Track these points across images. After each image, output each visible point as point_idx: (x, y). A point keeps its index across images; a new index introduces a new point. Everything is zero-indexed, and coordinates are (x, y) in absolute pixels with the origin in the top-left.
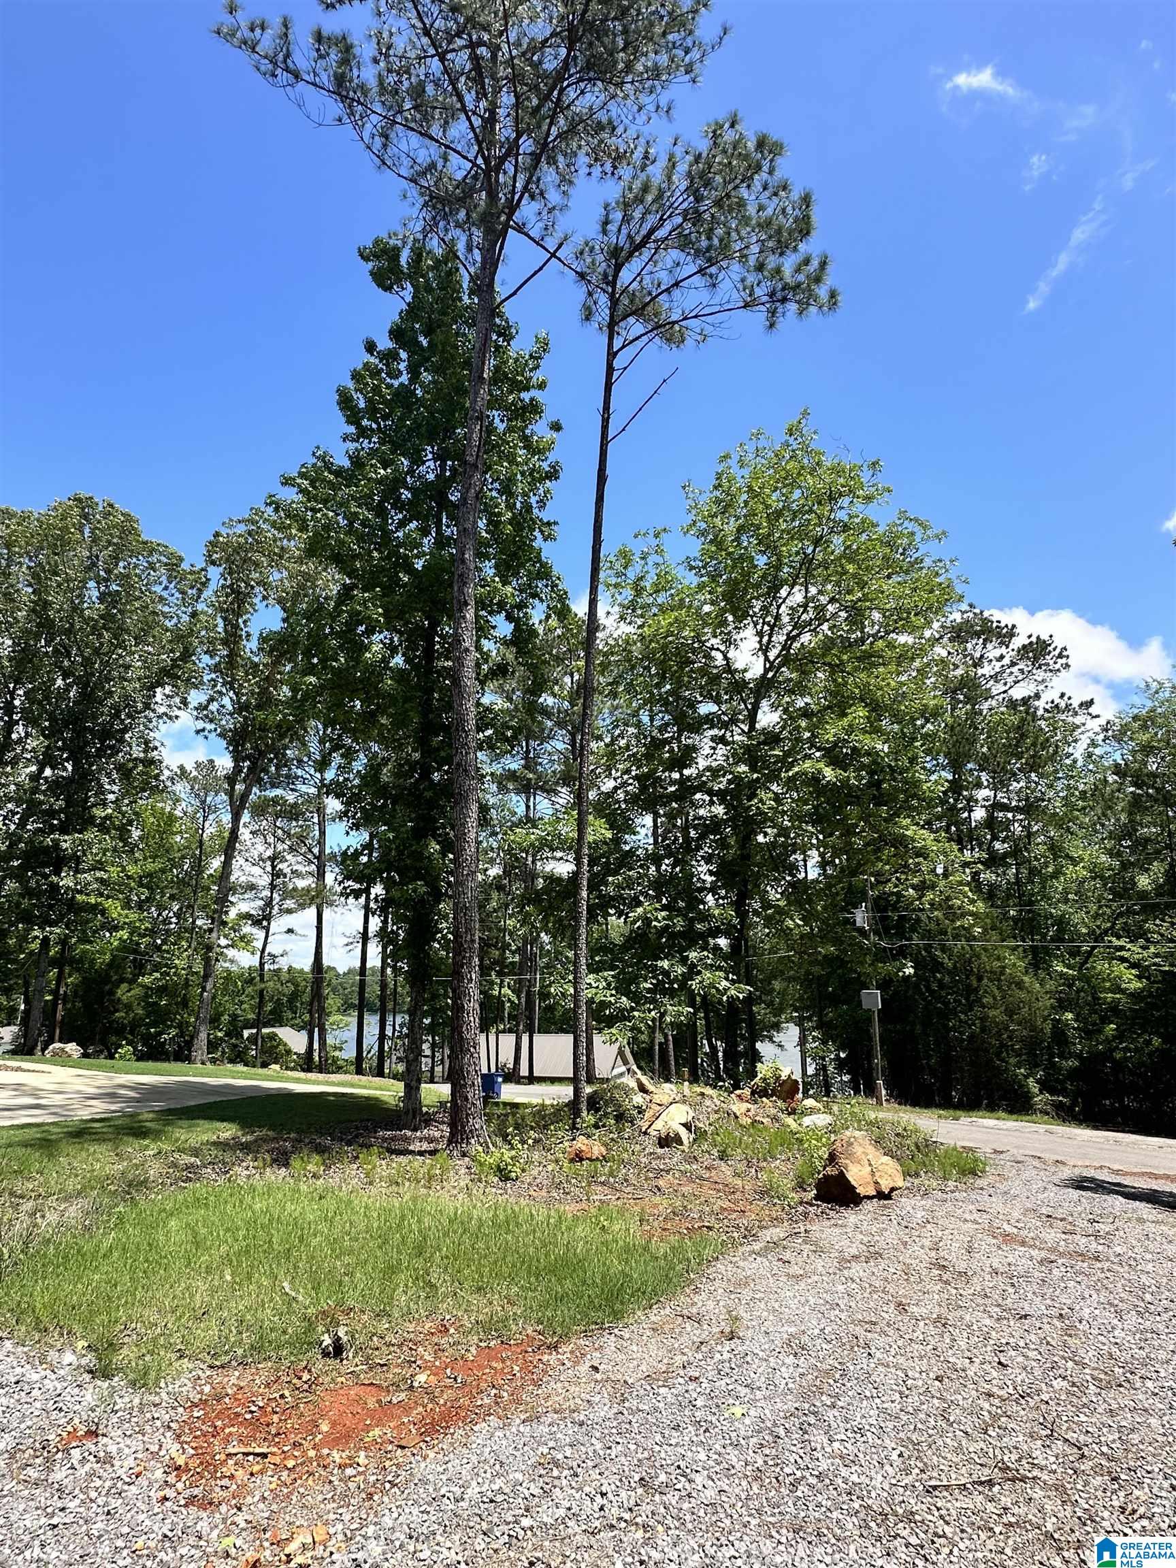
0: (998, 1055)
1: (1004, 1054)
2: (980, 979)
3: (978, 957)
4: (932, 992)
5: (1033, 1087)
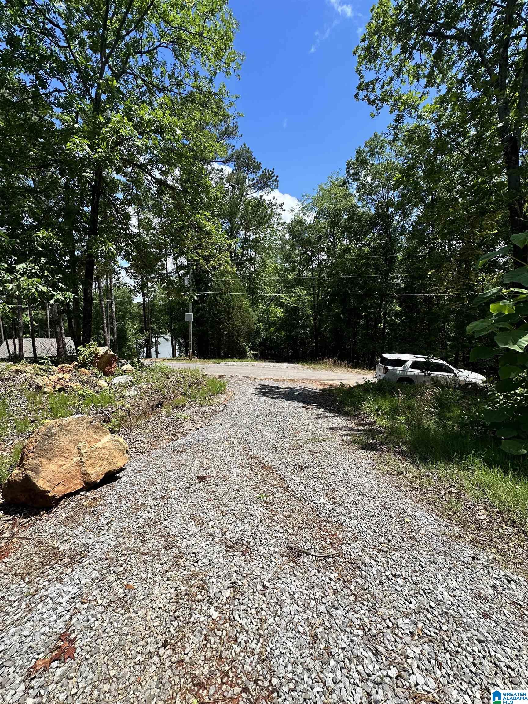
0: (237, 338)
1: (239, 338)
2: (233, 309)
3: (233, 300)
4: (214, 314)
5: (248, 349)
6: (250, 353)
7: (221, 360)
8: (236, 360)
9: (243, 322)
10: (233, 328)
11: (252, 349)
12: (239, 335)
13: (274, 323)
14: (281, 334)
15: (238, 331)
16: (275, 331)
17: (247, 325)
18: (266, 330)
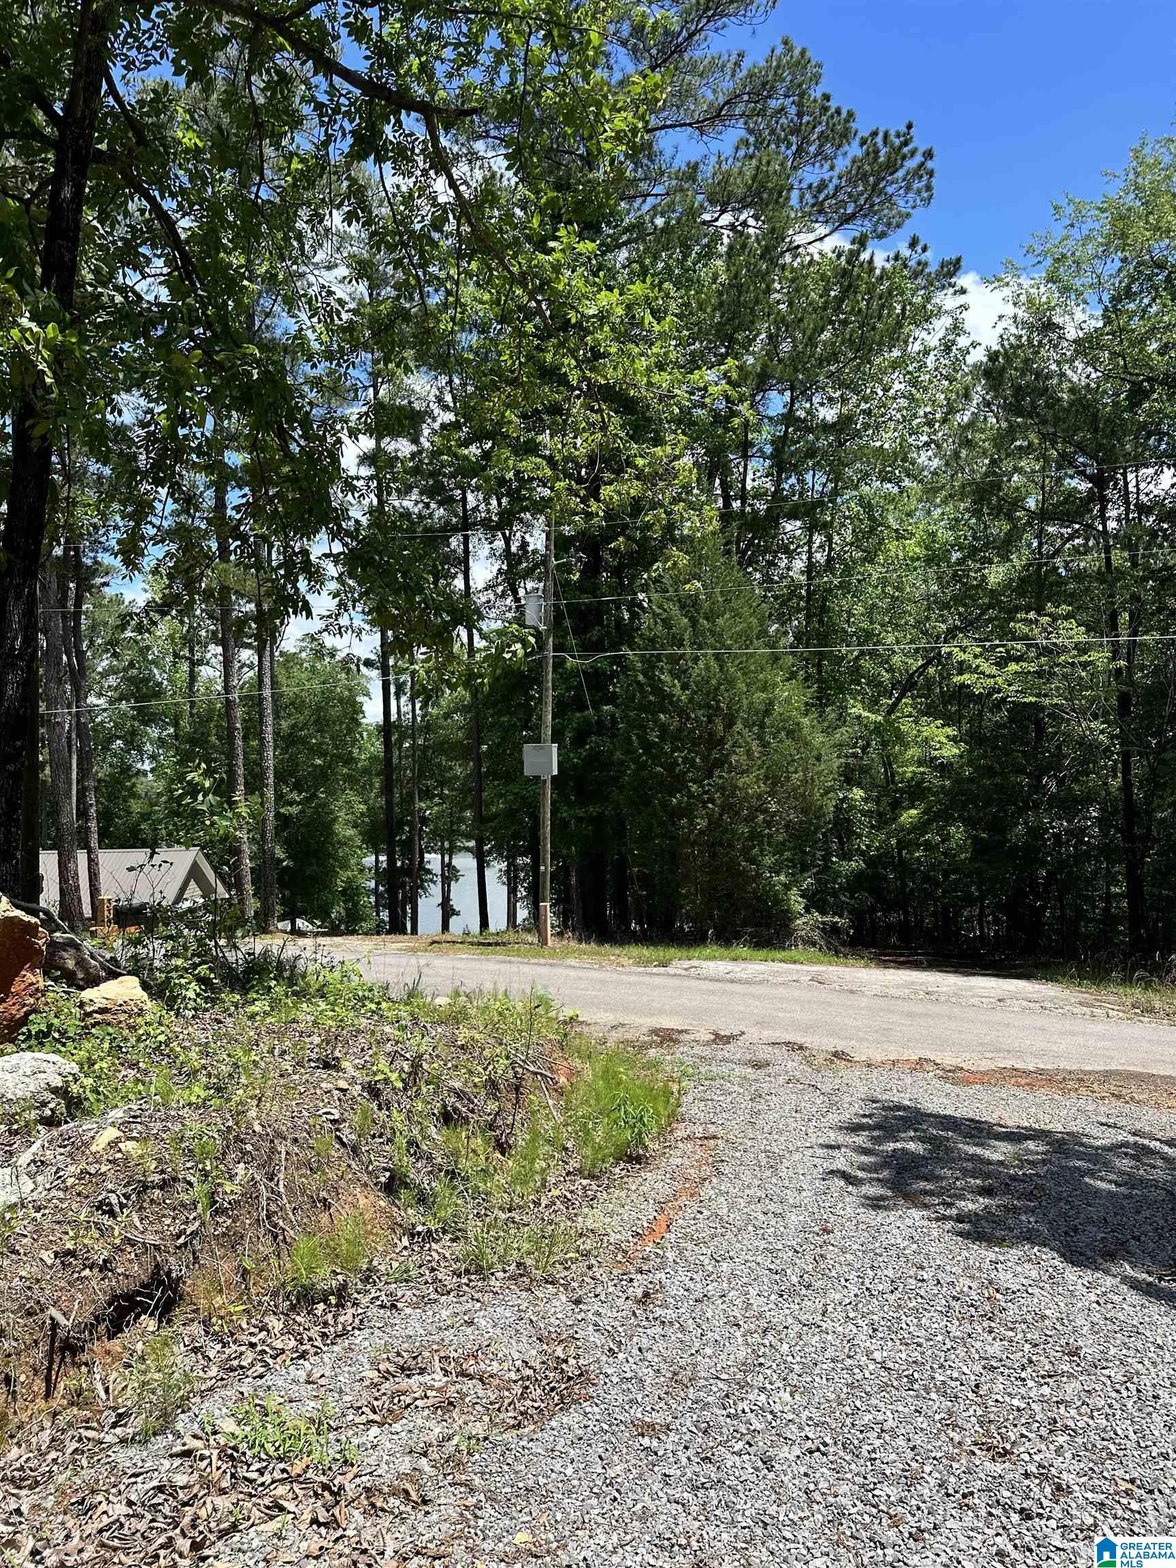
0: (746, 851)
1: (756, 851)
2: (729, 725)
3: (731, 683)
4: (647, 746)
5: (796, 902)
6: (806, 922)
7: (672, 952)
8: (744, 951)
9: (773, 780)
10: (727, 807)
11: (815, 901)
12: (754, 836)
13: (916, 791)
14: (946, 838)
15: (750, 819)
16: (921, 827)
17: (794, 793)
18: (883, 820)
